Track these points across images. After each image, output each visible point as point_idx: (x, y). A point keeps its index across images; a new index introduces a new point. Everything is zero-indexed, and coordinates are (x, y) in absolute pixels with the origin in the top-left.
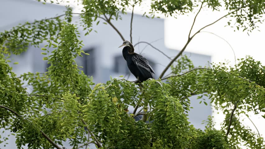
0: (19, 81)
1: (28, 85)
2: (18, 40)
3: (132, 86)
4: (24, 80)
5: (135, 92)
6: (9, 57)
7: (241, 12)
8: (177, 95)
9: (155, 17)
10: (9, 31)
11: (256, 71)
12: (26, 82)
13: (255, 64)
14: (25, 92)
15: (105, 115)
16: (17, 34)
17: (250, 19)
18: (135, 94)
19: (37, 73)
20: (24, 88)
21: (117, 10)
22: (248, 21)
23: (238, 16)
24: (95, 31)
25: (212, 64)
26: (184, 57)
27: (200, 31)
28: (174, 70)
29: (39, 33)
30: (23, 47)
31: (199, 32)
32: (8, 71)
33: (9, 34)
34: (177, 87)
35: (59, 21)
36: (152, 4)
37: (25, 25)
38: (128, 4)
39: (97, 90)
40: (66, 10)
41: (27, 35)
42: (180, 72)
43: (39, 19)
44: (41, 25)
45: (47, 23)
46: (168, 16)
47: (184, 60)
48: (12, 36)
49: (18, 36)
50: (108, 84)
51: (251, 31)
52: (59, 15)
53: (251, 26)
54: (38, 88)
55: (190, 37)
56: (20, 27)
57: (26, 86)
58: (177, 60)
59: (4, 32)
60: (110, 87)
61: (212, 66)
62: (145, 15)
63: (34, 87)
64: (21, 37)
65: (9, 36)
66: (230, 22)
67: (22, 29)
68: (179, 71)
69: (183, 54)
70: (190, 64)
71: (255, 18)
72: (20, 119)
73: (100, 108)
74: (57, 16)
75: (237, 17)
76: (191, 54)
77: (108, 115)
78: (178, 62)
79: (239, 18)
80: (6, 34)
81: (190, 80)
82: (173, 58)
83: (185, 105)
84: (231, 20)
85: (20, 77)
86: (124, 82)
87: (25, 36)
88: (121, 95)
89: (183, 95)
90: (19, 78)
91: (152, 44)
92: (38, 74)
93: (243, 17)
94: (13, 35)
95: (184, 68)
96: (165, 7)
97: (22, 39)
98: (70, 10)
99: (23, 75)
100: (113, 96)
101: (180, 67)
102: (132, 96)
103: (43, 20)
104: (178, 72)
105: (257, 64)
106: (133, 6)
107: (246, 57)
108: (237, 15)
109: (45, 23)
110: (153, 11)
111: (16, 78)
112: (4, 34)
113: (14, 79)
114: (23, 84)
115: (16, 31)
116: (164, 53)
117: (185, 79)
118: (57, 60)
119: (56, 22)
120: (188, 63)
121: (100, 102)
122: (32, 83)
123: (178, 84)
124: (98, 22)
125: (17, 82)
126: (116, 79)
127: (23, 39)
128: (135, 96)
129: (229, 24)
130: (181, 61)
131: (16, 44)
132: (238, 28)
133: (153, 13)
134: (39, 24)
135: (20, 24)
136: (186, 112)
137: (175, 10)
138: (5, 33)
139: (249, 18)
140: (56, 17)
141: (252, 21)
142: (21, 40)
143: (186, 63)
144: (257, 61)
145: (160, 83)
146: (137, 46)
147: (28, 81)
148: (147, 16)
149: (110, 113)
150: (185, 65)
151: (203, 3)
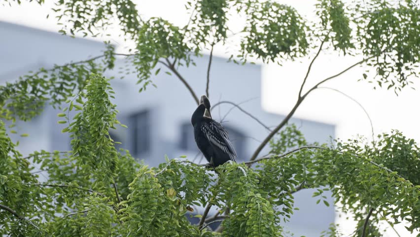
0: (25, 164)
1: (41, 170)
2: (28, 98)
3: (200, 171)
4: (34, 162)
5: (206, 182)
6: (14, 126)
7: (385, 58)
8: (273, 188)
9: (247, 62)
10: (13, 82)
11: (408, 155)
12: (38, 166)
13: (406, 143)
14: (36, 182)
15: (152, 218)
16: (26, 87)
17: (399, 70)
18: (205, 186)
19: (55, 151)
20: (34, 175)
21: (188, 50)
22: (396, 73)
23: (380, 64)
24: (154, 85)
25: (336, 141)
26: (291, 127)
27: (318, 86)
28: (276, 148)
29: (62, 86)
30: (36, 109)
31: (316, 87)
32: (9, 149)
33: (14, 87)
34: (274, 176)
35: (93, 66)
36: (242, 42)
37: (38, 73)
38: (206, 42)
39: (142, 175)
40: (106, 50)
41: (41, 89)
42: (284, 151)
43: (61, 64)
44: (65, 73)
45: (74, 70)
46: (268, 63)
47: (291, 132)
48: (18, 92)
49: (27, 90)
50: (160, 167)
51: (400, 89)
52: (93, 57)
53: (401, 80)
54: (56, 177)
55: (302, 95)
56: (31, 77)
57: (38, 172)
58: (280, 131)
59: (5, 85)
60: (165, 174)
61: (336, 144)
62: (232, 59)
63: (50, 174)
64: (32, 92)
65: (14, 91)
66: (367, 74)
67: (34, 79)
68: (283, 149)
69: (290, 122)
70: (300, 138)
71: (407, 68)
72: (21, 223)
73: (146, 204)
74: (90, 58)
75: (378, 66)
76: (302, 121)
77: (158, 217)
78: (282, 134)
79: (381, 68)
80: (8, 88)
81: (294, 165)
82: (273, 129)
83: (285, 204)
84: (368, 71)
85: (29, 158)
86: (188, 165)
87: (39, 90)
88: (181, 186)
89: (282, 189)
90: (27, 159)
91: (240, 106)
92: (56, 154)
93: (387, 66)
94: (20, 90)
95: (290, 145)
96: (263, 48)
97: (34, 95)
98: (111, 49)
99: (33, 153)
100: (168, 187)
101: (284, 143)
102: (201, 188)
103: (68, 65)
104: (281, 152)
105: (408, 143)
106: (213, 44)
107: (392, 132)
108: (378, 63)
109: (70, 70)
110: (243, 53)
111: (21, 159)
112: (5, 88)
113: (17, 161)
114: (33, 168)
115: (24, 84)
116: (259, 120)
117: (286, 163)
118: (82, 129)
119: (88, 67)
120: (297, 137)
121: (146, 195)
122: (48, 168)
123: (275, 170)
124: (158, 71)
125: (24, 165)
126: (175, 160)
127: (36, 95)
128: (206, 188)
129: (365, 76)
130: (286, 133)
131: (23, 104)
132: (380, 83)
133: (244, 57)
134: (61, 71)
135: (31, 72)
136: (287, 215)
137: (278, 53)
138: (7, 86)
139: (397, 68)
140: (88, 59)
141: (401, 73)
142: (32, 97)
143: (293, 137)
144: (409, 139)
145: (243, 170)
146: (217, 107)
147: (41, 164)
148: (235, 61)
149: (162, 214)
150: (292, 140)
151: (323, 42)
